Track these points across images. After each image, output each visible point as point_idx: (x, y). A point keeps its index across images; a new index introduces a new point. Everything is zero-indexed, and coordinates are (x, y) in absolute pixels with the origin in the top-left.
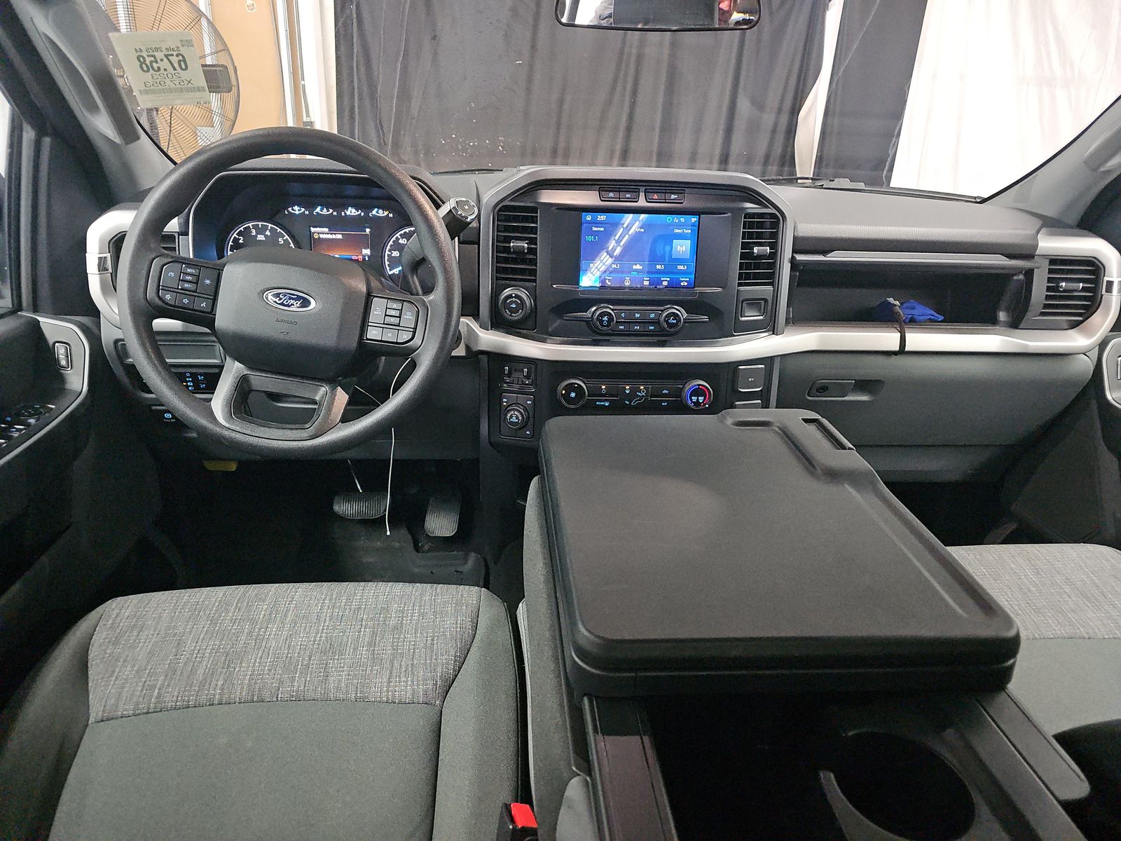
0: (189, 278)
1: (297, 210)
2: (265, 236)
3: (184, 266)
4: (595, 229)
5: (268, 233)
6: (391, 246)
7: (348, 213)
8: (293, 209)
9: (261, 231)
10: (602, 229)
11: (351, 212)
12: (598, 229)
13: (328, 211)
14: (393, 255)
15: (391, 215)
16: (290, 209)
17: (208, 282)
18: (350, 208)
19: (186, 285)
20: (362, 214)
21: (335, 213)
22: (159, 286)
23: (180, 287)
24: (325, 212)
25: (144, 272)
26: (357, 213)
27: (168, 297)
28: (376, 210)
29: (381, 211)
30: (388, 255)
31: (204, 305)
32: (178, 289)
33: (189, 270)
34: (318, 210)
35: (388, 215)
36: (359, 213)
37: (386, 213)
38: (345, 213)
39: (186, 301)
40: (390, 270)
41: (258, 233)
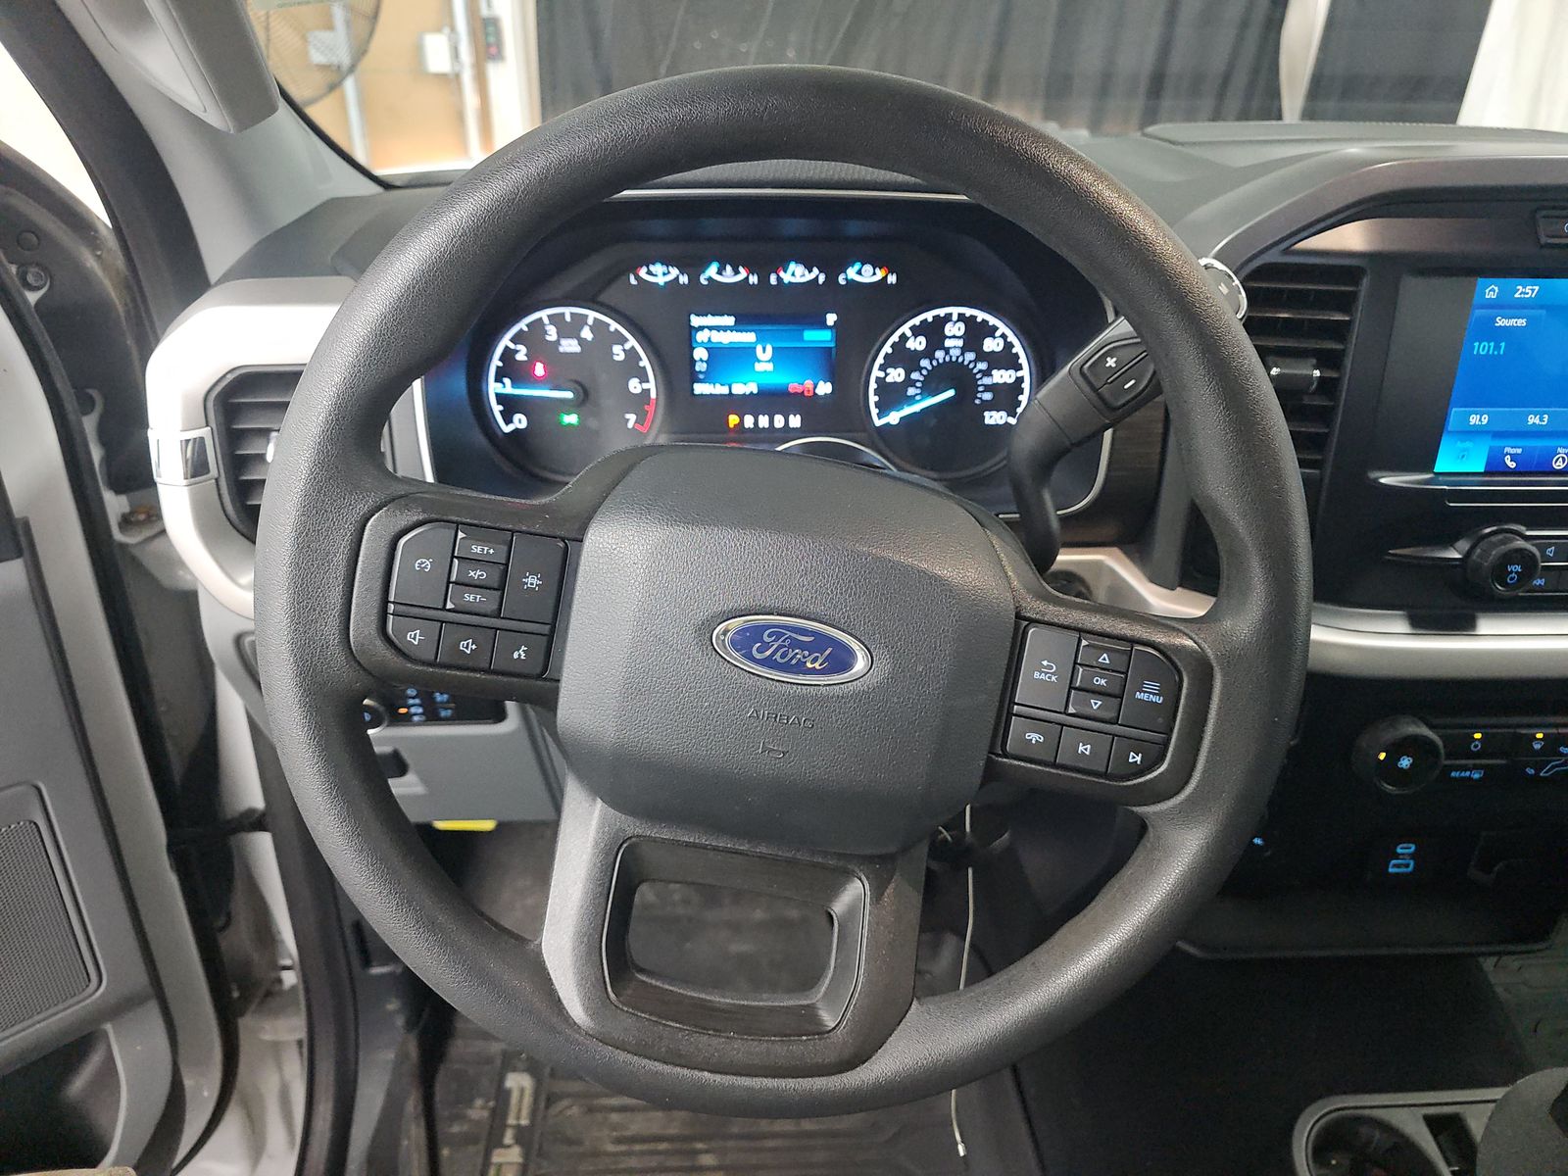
0: (476, 574)
1: (660, 274)
2: (582, 342)
3: (461, 535)
4: (1501, 322)
5: (587, 334)
6: (887, 356)
7: (787, 277)
8: (649, 273)
9: (569, 330)
10: (1522, 322)
11: (796, 274)
12: (1512, 322)
13: (737, 272)
14: (889, 379)
15: (892, 279)
16: (643, 272)
17: (532, 581)
18: (792, 266)
19: (469, 598)
20: (822, 279)
21: (754, 279)
22: (385, 601)
23: (449, 606)
24: (729, 277)
25: (340, 559)
26: (809, 277)
27: (414, 637)
28: (857, 266)
29: (868, 268)
30: (878, 379)
31: (520, 654)
32: (444, 609)
33: (477, 549)
34: (712, 271)
35: (885, 278)
36: (812, 276)
37: (880, 274)
38: (779, 279)
39: (467, 646)
40: (880, 416)
41: (561, 335)
